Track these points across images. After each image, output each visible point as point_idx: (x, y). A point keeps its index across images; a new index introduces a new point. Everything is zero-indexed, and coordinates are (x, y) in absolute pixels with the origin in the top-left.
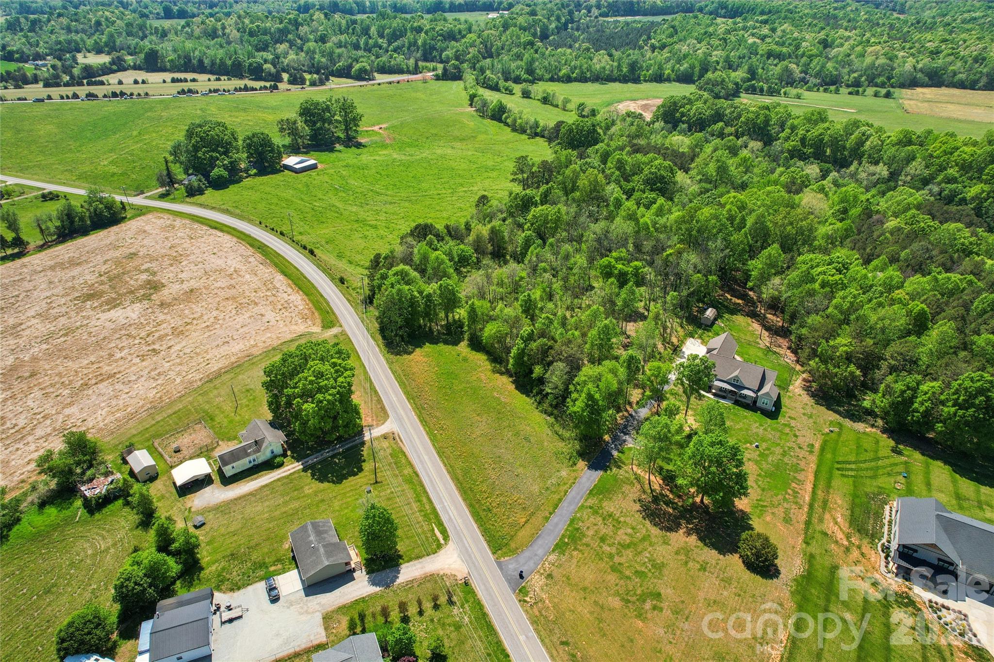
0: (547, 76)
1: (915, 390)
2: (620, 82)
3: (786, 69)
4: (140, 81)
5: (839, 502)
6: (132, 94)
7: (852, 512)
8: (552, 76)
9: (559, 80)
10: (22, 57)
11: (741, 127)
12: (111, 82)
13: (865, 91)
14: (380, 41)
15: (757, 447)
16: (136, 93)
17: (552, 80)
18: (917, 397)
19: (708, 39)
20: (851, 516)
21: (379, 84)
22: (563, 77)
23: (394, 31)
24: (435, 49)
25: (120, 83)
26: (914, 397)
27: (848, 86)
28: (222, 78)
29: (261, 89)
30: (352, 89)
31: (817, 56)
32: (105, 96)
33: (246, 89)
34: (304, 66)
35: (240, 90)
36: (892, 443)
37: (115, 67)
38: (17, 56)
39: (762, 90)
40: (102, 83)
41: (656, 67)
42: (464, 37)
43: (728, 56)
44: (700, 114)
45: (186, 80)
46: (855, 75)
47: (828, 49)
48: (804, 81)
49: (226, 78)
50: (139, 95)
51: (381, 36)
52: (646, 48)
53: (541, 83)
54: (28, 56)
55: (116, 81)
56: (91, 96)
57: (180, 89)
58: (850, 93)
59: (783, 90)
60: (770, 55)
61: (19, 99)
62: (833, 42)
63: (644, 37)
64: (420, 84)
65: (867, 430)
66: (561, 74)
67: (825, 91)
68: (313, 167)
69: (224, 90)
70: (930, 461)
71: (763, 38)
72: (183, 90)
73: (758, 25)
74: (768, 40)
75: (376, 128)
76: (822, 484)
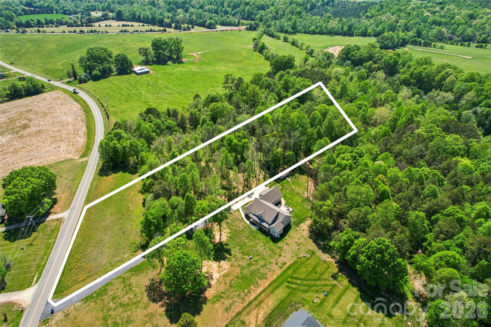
0: (303, 30)
1: (352, 242)
2: (342, 35)
3: (440, 32)
4: (108, 25)
5: (270, 304)
6: (99, 32)
7: (272, 312)
8: (305, 31)
9: (309, 33)
10: (69, 13)
11: (381, 64)
12: (96, 25)
13: (486, 46)
14: (228, 9)
15: (251, 259)
16: (101, 31)
17: (305, 32)
18: (352, 246)
19: (399, 13)
20: (270, 314)
21: (216, 31)
22: (311, 31)
23: (235, 4)
24: (253, 14)
25: (100, 26)
26: (351, 245)
27: (478, 42)
28: (145, 25)
29: (158, 31)
30: (201, 33)
31: (463, 24)
32: (88, 32)
33: (151, 31)
34: (186, 20)
35: (149, 31)
36: (337, 270)
37: (103, 18)
38: (68, 12)
39: (420, 43)
40: (92, 26)
41: (364, 28)
42: (268, 8)
43: (406, 23)
44: (361, 55)
45: (128, 26)
46: (484, 36)
47: (472, 20)
48: (450, 39)
49: (147, 25)
50: (102, 32)
51: (229, 6)
52: (363, 17)
53: (298, 34)
54: (72, 13)
55: (98, 25)
56: (82, 32)
57: (121, 30)
58: (477, 47)
59: (433, 44)
60: (435, 23)
61: (52, 32)
62: (478, 15)
63: (364, 11)
64: (237, 32)
65: (328, 259)
66: (310, 29)
67: (462, 45)
68: (148, 72)
69: (141, 31)
70: (351, 286)
71: (434, 13)
72: (122, 30)
73: (434, 5)
74: (437, 14)
75: (194, 54)
76: (270, 289)
